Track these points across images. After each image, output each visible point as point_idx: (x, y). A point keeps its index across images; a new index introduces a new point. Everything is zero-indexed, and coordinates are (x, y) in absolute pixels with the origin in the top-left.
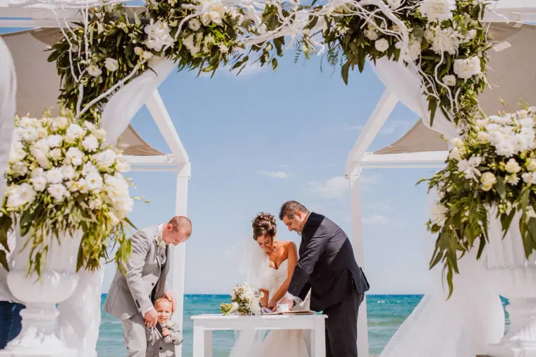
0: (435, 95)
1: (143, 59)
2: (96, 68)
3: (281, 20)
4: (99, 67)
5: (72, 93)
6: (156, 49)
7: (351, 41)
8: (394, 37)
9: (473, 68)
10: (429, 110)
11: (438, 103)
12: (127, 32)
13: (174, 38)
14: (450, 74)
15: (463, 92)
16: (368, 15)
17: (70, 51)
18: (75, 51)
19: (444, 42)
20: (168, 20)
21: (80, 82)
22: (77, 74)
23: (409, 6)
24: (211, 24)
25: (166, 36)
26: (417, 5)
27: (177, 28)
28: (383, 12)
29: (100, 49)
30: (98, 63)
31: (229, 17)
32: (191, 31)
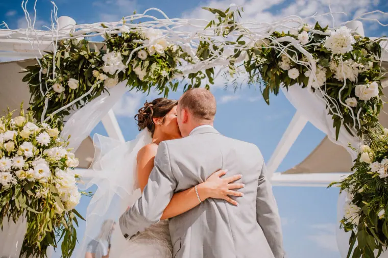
0: (339, 115)
1: (99, 80)
2: (61, 86)
3: (211, 52)
4: (63, 86)
5: (39, 106)
6: (110, 73)
7: (268, 70)
8: (304, 67)
9: (372, 92)
10: (334, 127)
11: (342, 121)
12: (87, 58)
13: (125, 65)
14: (351, 97)
15: (364, 111)
16: (283, 48)
17: (40, 72)
18: (44, 73)
19: (346, 71)
20: (121, 51)
21: (46, 96)
22: (45, 90)
23: (315, 43)
24: (155, 54)
25: (119, 62)
26: (322, 42)
27: (128, 56)
28: (295, 46)
29: (65, 71)
30: (62, 82)
31: (170, 50)
32: (140, 60)
